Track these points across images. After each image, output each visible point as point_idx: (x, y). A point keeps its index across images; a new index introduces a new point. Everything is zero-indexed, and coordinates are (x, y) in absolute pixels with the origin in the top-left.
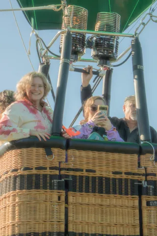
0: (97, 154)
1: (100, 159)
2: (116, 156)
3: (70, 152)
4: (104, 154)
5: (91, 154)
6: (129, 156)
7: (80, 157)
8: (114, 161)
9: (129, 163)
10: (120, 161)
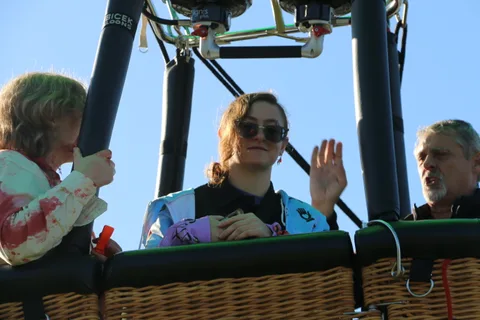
0: (203, 288)
1: (216, 301)
2: (273, 283)
3: (113, 296)
4: (228, 286)
5: (182, 291)
6: (318, 278)
7: (146, 307)
8: (264, 301)
9: (320, 301)
10: (285, 297)
